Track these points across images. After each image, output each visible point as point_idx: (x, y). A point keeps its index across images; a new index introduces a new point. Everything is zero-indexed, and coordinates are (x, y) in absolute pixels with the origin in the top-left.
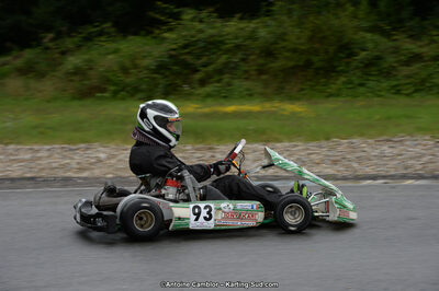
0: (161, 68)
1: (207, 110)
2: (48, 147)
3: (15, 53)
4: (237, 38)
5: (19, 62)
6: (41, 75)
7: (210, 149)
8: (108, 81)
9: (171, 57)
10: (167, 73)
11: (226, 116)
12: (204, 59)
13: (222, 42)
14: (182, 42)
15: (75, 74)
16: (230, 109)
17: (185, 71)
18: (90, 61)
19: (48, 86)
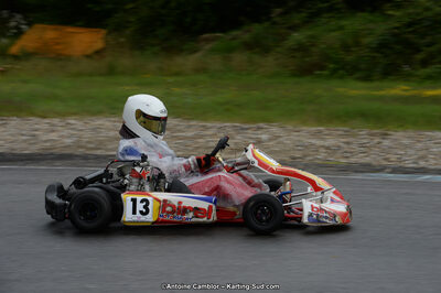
0: (382, 47)
3: (246, 28)
5: (246, 37)
6: (266, 50)
8: (329, 58)
9: (394, 35)
10: (388, 52)
12: (428, 39)
14: (407, 20)
15: (298, 50)
17: (407, 51)
18: (312, 37)
19: (269, 62)
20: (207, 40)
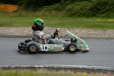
0: (91, 9)
1: (104, 21)
2: (63, 29)
3: (54, 5)
4: (112, 2)
5: (55, 7)
6: (60, 10)
7: (105, 31)
8: (77, 12)
9: (94, 6)
10: (93, 11)
11: (109, 22)
12: (103, 7)
13: (108, 3)
14: (97, 3)
15: (69, 10)
16: (110, 20)
17: (98, 10)
18: (73, 7)
19: (62, 13)
20: (44, 8)
